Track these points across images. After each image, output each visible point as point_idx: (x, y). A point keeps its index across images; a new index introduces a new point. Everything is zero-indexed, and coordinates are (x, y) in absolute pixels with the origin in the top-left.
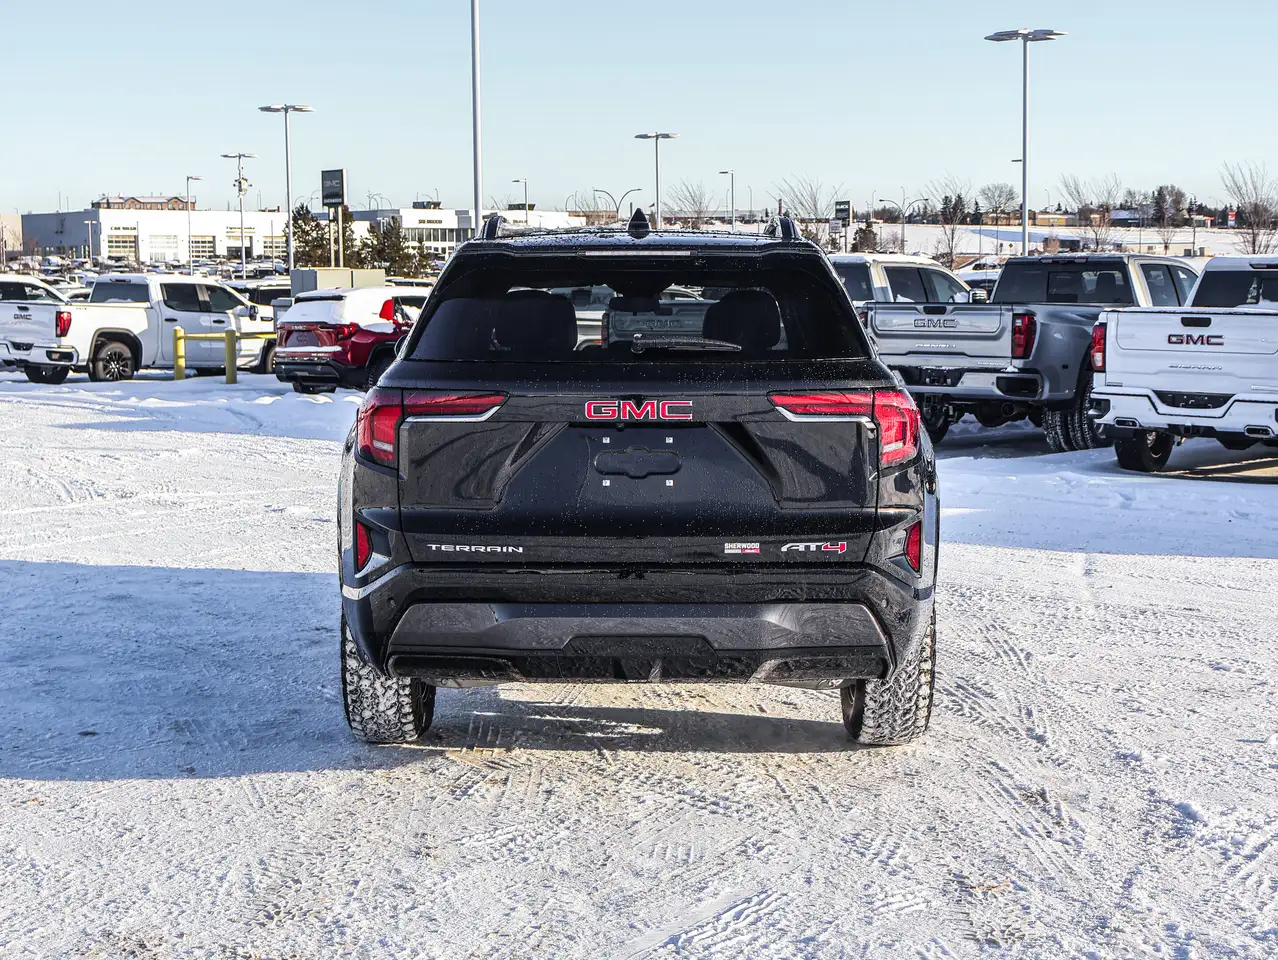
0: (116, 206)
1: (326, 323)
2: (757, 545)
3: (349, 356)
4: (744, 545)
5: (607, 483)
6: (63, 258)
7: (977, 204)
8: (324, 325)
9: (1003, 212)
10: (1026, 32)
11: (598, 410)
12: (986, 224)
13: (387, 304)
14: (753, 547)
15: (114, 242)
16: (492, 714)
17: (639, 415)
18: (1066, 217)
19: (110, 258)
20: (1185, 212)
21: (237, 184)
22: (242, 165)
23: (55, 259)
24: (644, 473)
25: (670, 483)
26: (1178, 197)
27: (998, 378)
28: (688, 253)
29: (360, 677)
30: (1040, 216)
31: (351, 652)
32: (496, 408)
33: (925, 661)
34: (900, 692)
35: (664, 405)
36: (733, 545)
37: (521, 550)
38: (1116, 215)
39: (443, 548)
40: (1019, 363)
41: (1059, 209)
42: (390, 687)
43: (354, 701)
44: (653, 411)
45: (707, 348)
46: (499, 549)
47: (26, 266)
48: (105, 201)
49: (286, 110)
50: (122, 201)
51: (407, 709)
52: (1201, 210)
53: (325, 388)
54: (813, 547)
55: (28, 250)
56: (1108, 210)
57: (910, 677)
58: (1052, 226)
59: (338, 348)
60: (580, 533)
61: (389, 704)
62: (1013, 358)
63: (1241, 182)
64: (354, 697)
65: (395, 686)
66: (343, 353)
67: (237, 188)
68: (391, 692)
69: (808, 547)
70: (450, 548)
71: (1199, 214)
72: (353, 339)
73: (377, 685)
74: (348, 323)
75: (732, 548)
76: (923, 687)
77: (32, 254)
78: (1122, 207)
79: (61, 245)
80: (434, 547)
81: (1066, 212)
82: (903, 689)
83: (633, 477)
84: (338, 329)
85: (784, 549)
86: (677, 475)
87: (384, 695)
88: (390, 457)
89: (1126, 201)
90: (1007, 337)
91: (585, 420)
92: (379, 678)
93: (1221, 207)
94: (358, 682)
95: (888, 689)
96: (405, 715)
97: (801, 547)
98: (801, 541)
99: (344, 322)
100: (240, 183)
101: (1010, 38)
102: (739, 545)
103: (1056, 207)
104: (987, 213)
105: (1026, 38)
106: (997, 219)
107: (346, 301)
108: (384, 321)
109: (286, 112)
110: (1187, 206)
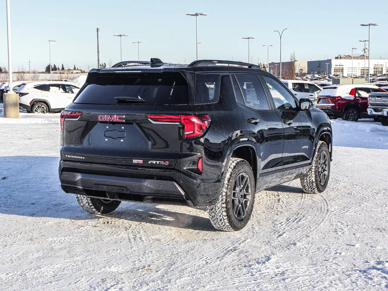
0: (343, 58)
1: (330, 96)
2: (142, 161)
3: (337, 107)
4: (138, 161)
5: (106, 140)
6: (319, 75)
8: (329, 97)
11: (101, 118)
13: (352, 90)
14: (141, 161)
15: (336, 70)
16: (141, 210)
17: (111, 120)
19: (334, 75)
21: (364, 50)
22: (366, 44)
23: (317, 76)
24: (116, 137)
25: (122, 141)
28: (141, 72)
33: (223, 204)
34: (217, 213)
35: (117, 117)
36: (135, 160)
37: (84, 158)
44: (114, 119)
45: (135, 100)
47: (307, 78)
48: (340, 56)
49: (370, 25)
50: (345, 56)
51: (91, 204)
53: (332, 118)
54: (158, 162)
55: (309, 73)
57: (219, 208)
59: (333, 104)
61: (86, 202)
65: (86, 197)
66: (335, 106)
67: (364, 52)
68: (85, 199)
69: (156, 162)
72: (339, 102)
73: (81, 196)
74: (337, 96)
75: (135, 161)
76: (224, 212)
77: (310, 74)
79: (319, 71)
80: (67, 156)
82: (218, 212)
83: (113, 138)
84: (334, 98)
85: (149, 162)
86: (124, 138)
95: (213, 212)
96: (91, 206)
97: (154, 162)
98: (154, 160)
99: (336, 96)
100: (365, 50)
102: (137, 160)
107: (337, 89)
108: (351, 96)
109: (370, 26)
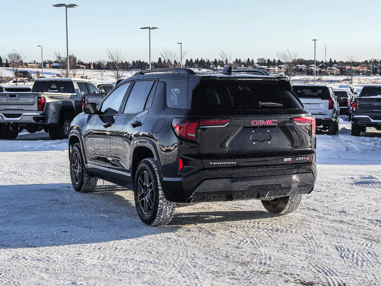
2: (291, 159)
5: (254, 143)
7: (7, 60)
9: (16, 63)
10: (67, 4)
11: (255, 123)
12: (10, 67)
17: (265, 124)
18: (38, 65)
20: (77, 64)
24: (263, 140)
25: (269, 143)
26: (75, 59)
27: (33, 117)
28: (262, 79)
29: (163, 206)
30: (29, 65)
31: (161, 198)
32: (228, 123)
37: (235, 163)
38: (54, 64)
39: (214, 163)
40: (41, 112)
41: (35, 62)
42: (171, 208)
43: (159, 213)
44: (268, 123)
46: (229, 163)
52: (82, 63)
56: (52, 63)
58: (33, 68)
60: (249, 157)
61: (169, 213)
62: (38, 110)
63: (113, 55)
64: (160, 212)
65: (172, 207)
68: (171, 209)
69: (301, 159)
70: (216, 163)
71: (81, 65)
73: (168, 207)
78: (55, 62)
80: (211, 163)
81: (37, 63)
83: (261, 141)
85: (297, 159)
86: (271, 140)
87: (169, 210)
88: (194, 138)
89: (57, 60)
90: (36, 104)
91: (252, 126)
92: (168, 205)
93: (88, 63)
94: (162, 207)
101: (61, 6)
102: (287, 159)
103: (34, 62)
104: (10, 63)
105: (66, 6)
106: (14, 65)
110: (78, 62)
